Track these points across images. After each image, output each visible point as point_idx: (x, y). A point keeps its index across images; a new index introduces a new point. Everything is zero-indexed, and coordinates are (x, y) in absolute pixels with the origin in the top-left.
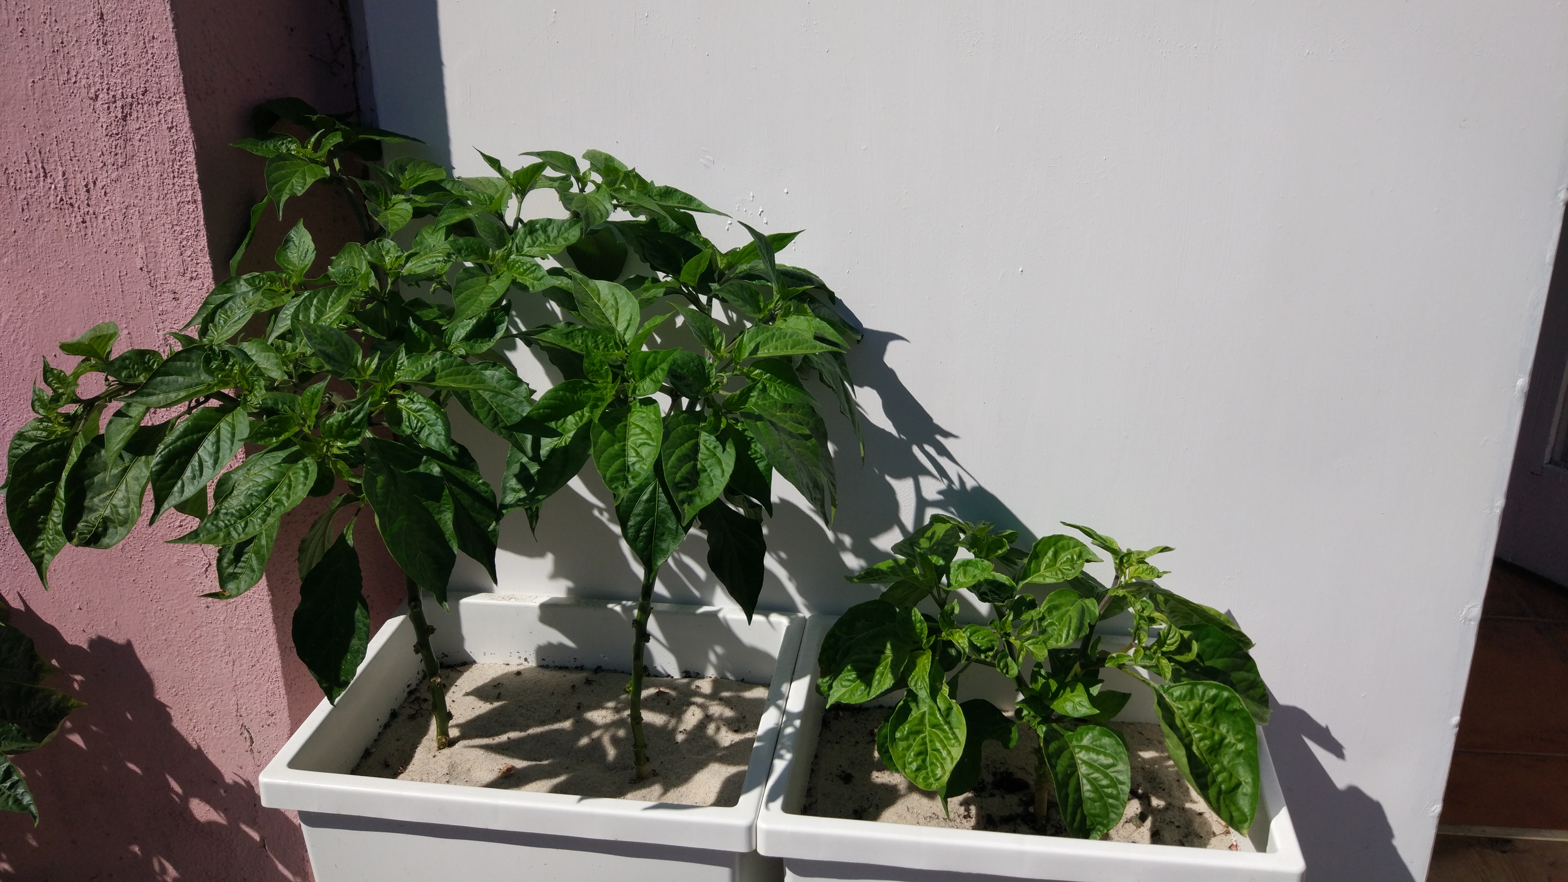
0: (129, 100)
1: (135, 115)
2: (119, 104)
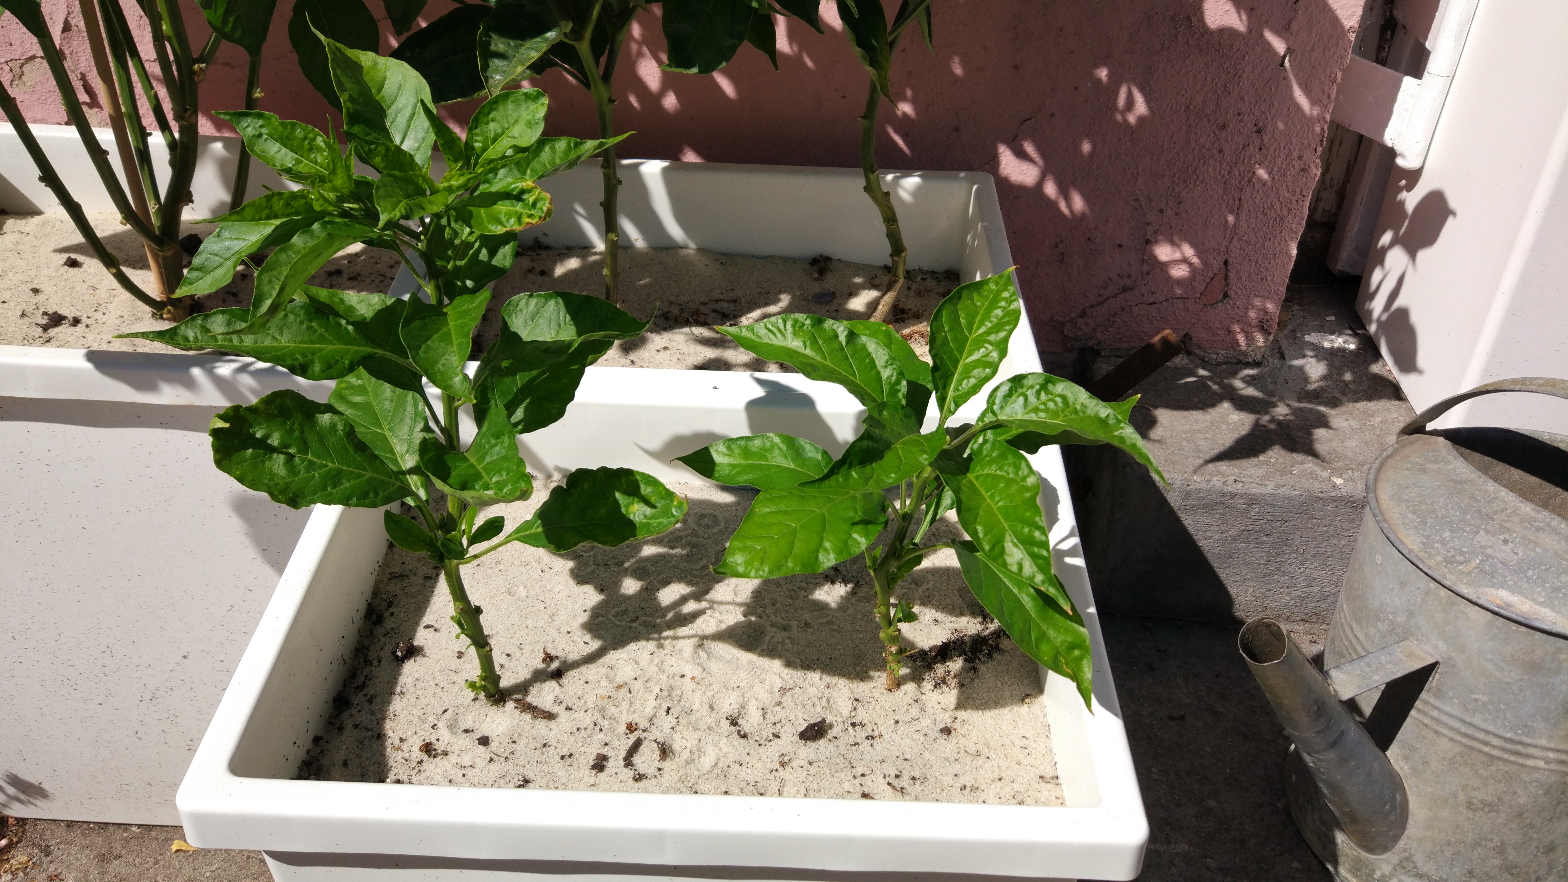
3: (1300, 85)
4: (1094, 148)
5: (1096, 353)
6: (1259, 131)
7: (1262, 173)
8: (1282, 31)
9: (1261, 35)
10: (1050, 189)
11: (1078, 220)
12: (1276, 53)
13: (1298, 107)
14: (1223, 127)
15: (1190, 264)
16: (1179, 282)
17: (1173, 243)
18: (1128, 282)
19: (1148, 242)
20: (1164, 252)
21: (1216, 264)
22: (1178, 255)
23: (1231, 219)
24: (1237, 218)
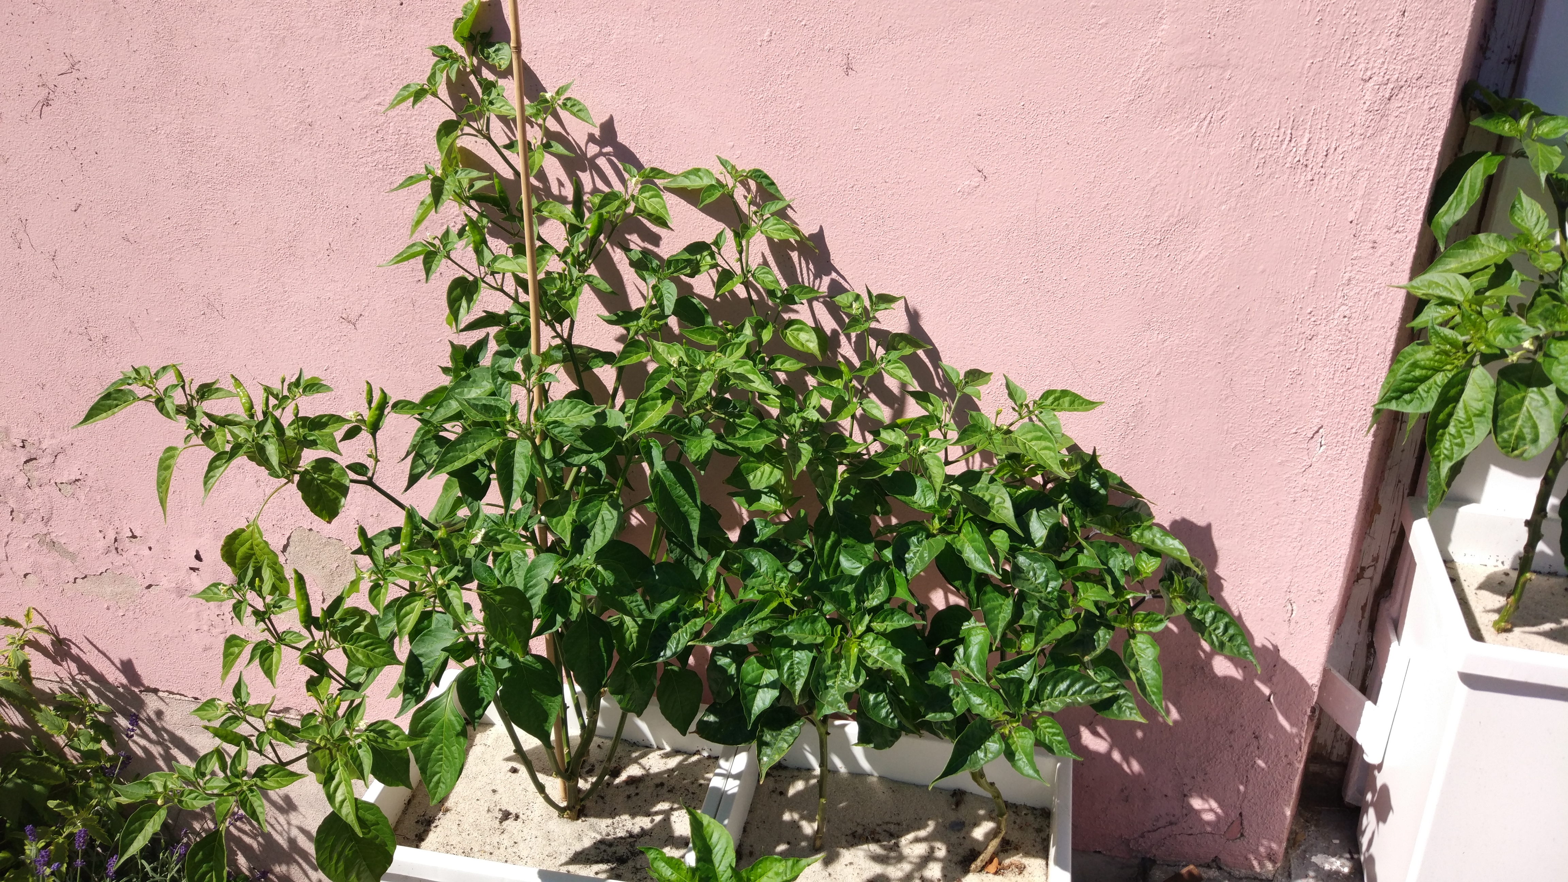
0: (1402, 83)
1: (1401, 96)
2: (1391, 86)
3: (1282, 714)
4: (1145, 735)
5: (1153, 862)
6: (1256, 737)
7: (1261, 763)
8: (1267, 681)
9: (1253, 683)
10: (1116, 756)
11: (1136, 777)
12: (1263, 694)
13: (1282, 727)
14: (1231, 732)
15: (1216, 813)
16: (1209, 823)
17: (1202, 798)
18: (1173, 819)
19: (1185, 796)
20: (1197, 803)
21: (1234, 815)
22: (1206, 806)
23: (1242, 788)
24: (1246, 787)
